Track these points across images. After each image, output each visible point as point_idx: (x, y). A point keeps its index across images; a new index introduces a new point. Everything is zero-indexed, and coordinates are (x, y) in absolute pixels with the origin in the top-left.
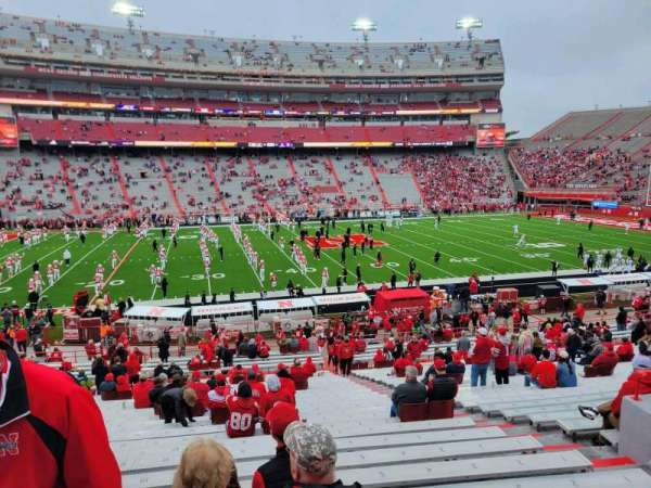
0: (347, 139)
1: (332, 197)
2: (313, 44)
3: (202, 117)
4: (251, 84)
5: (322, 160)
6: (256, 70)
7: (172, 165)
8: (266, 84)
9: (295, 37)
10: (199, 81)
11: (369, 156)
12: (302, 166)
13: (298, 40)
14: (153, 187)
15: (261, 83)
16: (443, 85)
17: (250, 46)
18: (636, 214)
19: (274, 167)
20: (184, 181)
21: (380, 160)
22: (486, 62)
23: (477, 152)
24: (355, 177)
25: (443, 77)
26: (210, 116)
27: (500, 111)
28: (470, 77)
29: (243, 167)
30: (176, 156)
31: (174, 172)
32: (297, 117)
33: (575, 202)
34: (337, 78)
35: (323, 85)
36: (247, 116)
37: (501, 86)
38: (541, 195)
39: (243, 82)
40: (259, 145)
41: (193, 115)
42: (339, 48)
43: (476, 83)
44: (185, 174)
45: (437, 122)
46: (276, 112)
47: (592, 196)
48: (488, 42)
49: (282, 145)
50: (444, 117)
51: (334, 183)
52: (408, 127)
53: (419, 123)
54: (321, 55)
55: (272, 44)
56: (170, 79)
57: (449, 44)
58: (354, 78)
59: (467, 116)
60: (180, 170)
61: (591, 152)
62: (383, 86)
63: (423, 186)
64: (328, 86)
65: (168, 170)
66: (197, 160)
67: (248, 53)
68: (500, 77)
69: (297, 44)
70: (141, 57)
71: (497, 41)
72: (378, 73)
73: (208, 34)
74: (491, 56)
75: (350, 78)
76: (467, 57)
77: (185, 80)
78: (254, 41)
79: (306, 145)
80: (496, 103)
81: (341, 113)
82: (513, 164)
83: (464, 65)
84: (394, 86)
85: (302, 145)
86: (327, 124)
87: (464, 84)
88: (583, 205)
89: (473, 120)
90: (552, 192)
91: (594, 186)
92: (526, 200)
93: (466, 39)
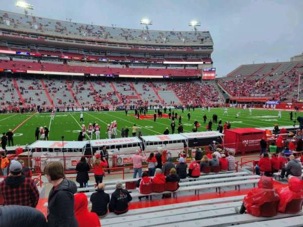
0: (140, 73)
1: (136, 100)
2: (122, 29)
3: (65, 61)
4: (91, 45)
5: (128, 84)
6: (94, 39)
7: (48, 84)
8: (99, 46)
9: (113, 25)
10: (63, 42)
11: (151, 82)
12: (118, 86)
13: (114, 27)
14: (37, 94)
15: (96, 45)
16: (185, 50)
17: (89, 28)
18: (290, 107)
19: (104, 86)
20: (55, 92)
21: (157, 84)
22: (204, 41)
23: (203, 82)
24: (146, 92)
25: (185, 47)
26: (69, 60)
27: (212, 63)
28: (198, 47)
29: (87, 86)
30: (50, 80)
31: (49, 87)
32: (114, 63)
33: (255, 103)
34: (134, 45)
35: (128, 48)
36: (89, 61)
37: (211, 52)
38: (240, 99)
39: (87, 44)
40: (96, 75)
41: (60, 59)
42: (135, 32)
43: (200, 50)
44: (56, 88)
45: (183, 68)
46: (104, 60)
47: (265, 99)
48: (204, 32)
50: (185, 65)
51: (135, 95)
52: (169, 70)
53: (175, 68)
54: (126, 33)
55: (101, 27)
56: (48, 40)
57: (187, 32)
58: (143, 45)
59: (197, 65)
60: (52, 86)
61: (256, 81)
62: (157, 49)
63: (180, 96)
64: (130, 48)
65: (46, 86)
66: (62, 82)
67: (89, 31)
68: (211, 47)
70: (31, 28)
71: (208, 32)
72: (154, 43)
73: (68, 21)
74: (206, 38)
75: (141, 45)
76: (195, 38)
77: (56, 41)
78: (92, 26)
79: (120, 76)
80: (210, 60)
81: (137, 62)
82: (221, 87)
83: (194, 41)
84: (162, 50)
85: (118, 76)
86: (130, 67)
87: (195, 50)
88: (259, 104)
89: (200, 67)
90: (244, 98)
91: (264, 95)
92: (230, 102)
93: (194, 31)
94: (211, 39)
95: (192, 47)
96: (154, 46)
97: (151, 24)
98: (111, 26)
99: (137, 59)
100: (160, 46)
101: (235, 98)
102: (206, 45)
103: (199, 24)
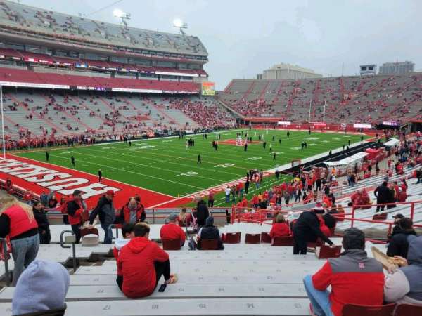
0: (133, 87)
2: (93, 22)
3: (28, 64)
9: (80, 15)
13: (82, 17)
15: (70, 44)
17: (51, 16)
18: (300, 127)
19: (96, 104)
20: (44, 113)
22: (196, 48)
23: (202, 98)
25: (177, 54)
26: (36, 64)
27: (207, 76)
33: (266, 123)
34: (119, 47)
35: (112, 51)
36: (62, 67)
37: (205, 63)
39: (58, 42)
40: (84, 88)
41: (23, 63)
45: (177, 80)
46: (83, 66)
47: (274, 120)
48: (193, 37)
49: (99, 89)
50: (179, 77)
53: (168, 80)
54: (100, 27)
57: (174, 35)
58: (129, 48)
59: (191, 78)
61: (257, 100)
62: (148, 56)
64: (115, 51)
65: (26, 105)
67: (54, 21)
68: (205, 58)
69: (82, 19)
72: (143, 47)
74: (198, 45)
76: (187, 45)
78: (52, 12)
79: (114, 90)
80: (204, 72)
81: (124, 70)
82: (224, 105)
83: (187, 49)
84: (153, 56)
85: (111, 89)
86: (116, 76)
87: (190, 60)
88: (274, 125)
89: (196, 80)
90: (255, 118)
91: (271, 115)
92: (241, 122)
93: (181, 34)
94: (203, 47)
95: (185, 55)
96: (142, 50)
97: (128, 18)
99: (124, 65)
100: (149, 51)
101: (247, 118)
102: (201, 54)
103: (185, 26)
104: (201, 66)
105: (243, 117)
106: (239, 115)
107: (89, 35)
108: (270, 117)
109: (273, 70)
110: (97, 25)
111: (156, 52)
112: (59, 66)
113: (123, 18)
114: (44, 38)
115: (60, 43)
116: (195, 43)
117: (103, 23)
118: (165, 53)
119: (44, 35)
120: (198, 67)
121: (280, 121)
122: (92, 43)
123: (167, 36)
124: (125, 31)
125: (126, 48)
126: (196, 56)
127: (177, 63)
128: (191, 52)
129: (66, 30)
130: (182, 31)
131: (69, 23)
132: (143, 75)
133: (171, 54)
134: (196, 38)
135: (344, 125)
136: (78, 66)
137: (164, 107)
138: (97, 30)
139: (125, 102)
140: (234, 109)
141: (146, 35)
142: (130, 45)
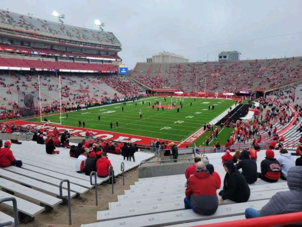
2: (38, 20)
13: (31, 16)
18: (189, 95)
19: (49, 81)
22: (113, 41)
27: (121, 60)
33: (166, 93)
34: (60, 39)
36: (20, 53)
40: (41, 70)
43: (113, 49)
45: (101, 63)
46: (36, 53)
47: (172, 90)
49: (51, 70)
50: (102, 61)
52: (91, 64)
53: (95, 63)
54: (45, 24)
57: (96, 31)
58: (68, 40)
59: (110, 61)
61: (157, 77)
62: (81, 46)
63: (116, 89)
64: (58, 42)
69: (31, 18)
74: (113, 39)
76: (106, 38)
80: (119, 58)
81: (64, 56)
82: (136, 81)
83: (107, 41)
84: (84, 46)
85: (59, 70)
86: (59, 60)
87: (109, 49)
88: (172, 94)
89: (113, 63)
90: (159, 89)
92: (150, 93)
93: (101, 30)
94: (117, 40)
95: (105, 45)
96: (76, 42)
97: (63, 18)
98: (28, 15)
99: (64, 53)
100: (81, 42)
101: (154, 90)
102: (117, 45)
103: (103, 25)
104: (116, 53)
105: (151, 89)
106: (147, 87)
107: (38, 30)
108: (168, 88)
109: (159, 56)
110: (42, 22)
111: (86, 43)
112: (18, 53)
113: (59, 17)
114: (8, 32)
115: (19, 36)
116: (111, 37)
117: (45, 21)
118: (92, 44)
119: (6, 29)
120: (114, 54)
121: (176, 91)
122: (41, 36)
123: (92, 32)
124: (62, 27)
125: (65, 40)
126: (113, 46)
127: (99, 51)
128: (109, 44)
129: (22, 26)
130: (101, 28)
131: (22, 20)
132: (77, 59)
133: (96, 44)
134: (112, 33)
135: (217, 93)
136: (32, 53)
137: (96, 83)
138: (43, 26)
139: (68, 79)
140: (143, 83)
141: (77, 30)
142: (68, 38)
